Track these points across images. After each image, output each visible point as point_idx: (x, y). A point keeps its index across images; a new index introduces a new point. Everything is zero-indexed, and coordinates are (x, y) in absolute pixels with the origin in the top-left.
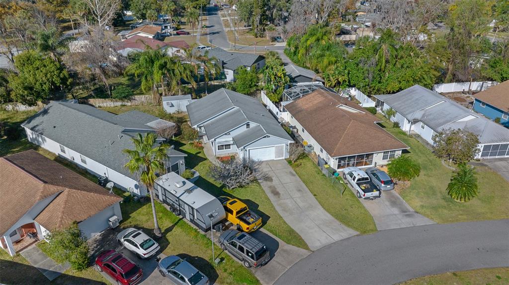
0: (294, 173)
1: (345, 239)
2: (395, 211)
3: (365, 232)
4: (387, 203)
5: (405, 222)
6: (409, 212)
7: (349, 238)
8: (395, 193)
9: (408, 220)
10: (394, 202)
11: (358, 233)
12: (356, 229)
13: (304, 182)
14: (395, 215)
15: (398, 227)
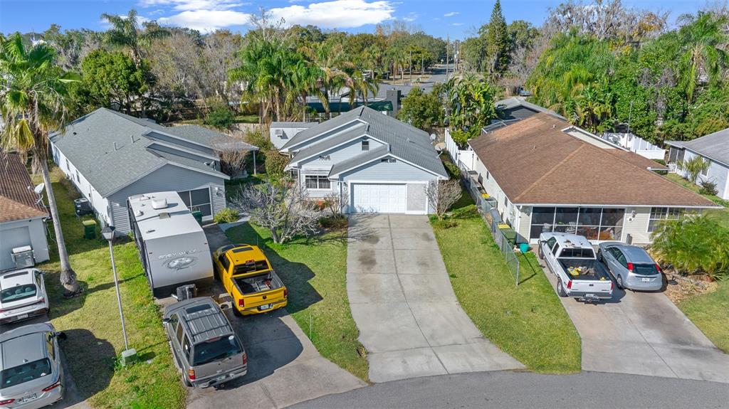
0: (433, 236)
1: (477, 373)
2: (654, 336)
3: (542, 367)
4: (635, 317)
5: (676, 366)
6: (696, 344)
7: (488, 373)
8: (667, 300)
9: (688, 362)
10: (654, 318)
11: (523, 366)
12: (520, 356)
13: (443, 251)
14: (650, 345)
15: (650, 374)
